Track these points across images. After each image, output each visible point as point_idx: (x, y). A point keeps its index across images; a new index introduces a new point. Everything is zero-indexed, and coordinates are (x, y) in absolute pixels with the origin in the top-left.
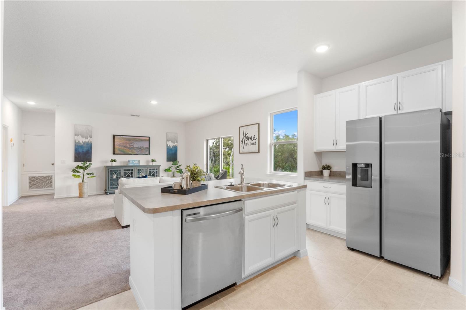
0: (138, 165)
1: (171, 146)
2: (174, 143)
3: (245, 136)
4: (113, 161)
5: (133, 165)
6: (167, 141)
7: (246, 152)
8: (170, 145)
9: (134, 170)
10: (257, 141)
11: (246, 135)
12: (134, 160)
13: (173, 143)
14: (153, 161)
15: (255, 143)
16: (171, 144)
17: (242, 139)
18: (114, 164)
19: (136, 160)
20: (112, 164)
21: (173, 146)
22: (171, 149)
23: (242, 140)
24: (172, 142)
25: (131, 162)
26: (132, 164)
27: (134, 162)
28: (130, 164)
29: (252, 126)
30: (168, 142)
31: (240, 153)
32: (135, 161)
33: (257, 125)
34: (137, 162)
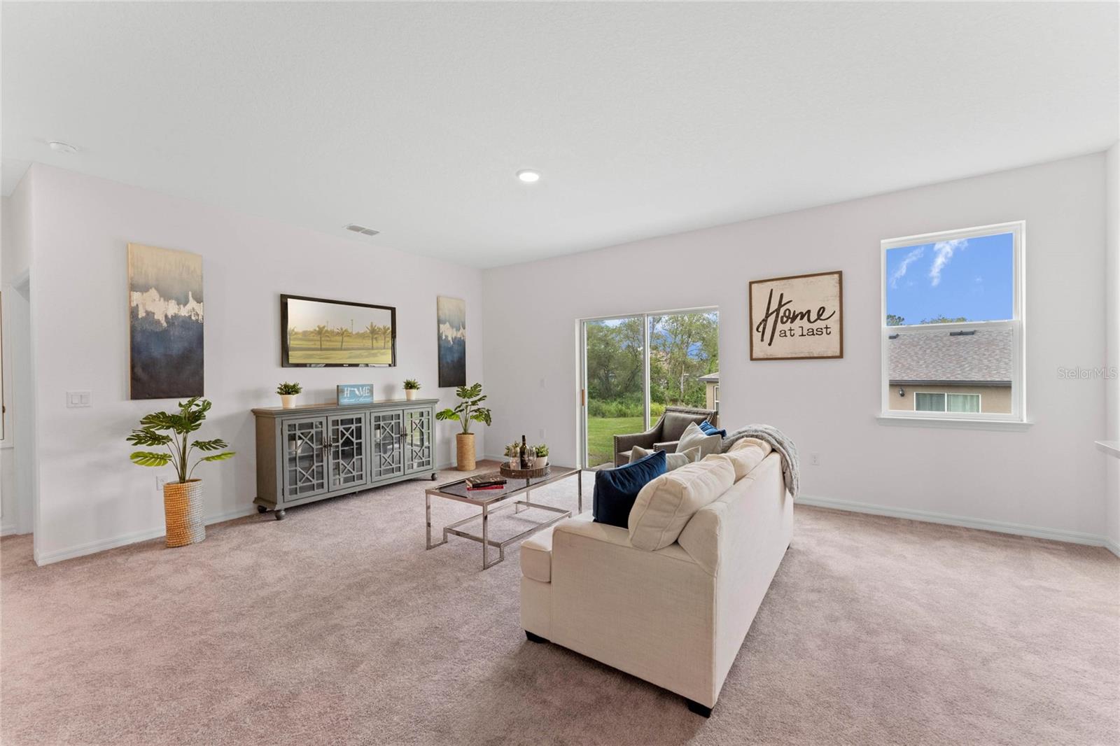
0: (368, 400)
1: (450, 339)
2: (458, 329)
3: (778, 311)
4: (288, 390)
5: (353, 401)
6: (439, 322)
7: (780, 356)
8: (446, 337)
9: (363, 420)
10: (833, 324)
11: (780, 305)
12: (357, 386)
13: (454, 329)
14: (410, 386)
15: (827, 328)
16: (450, 333)
17: (764, 317)
18: (294, 402)
19: (363, 386)
20: (284, 402)
21: (454, 339)
22: (450, 349)
23: (765, 321)
24: (452, 326)
25: (347, 393)
26: (350, 398)
27: (357, 392)
28: (345, 401)
29: (811, 279)
30: (441, 326)
31: (752, 359)
32: (359, 390)
33: (836, 276)
34: (365, 392)
